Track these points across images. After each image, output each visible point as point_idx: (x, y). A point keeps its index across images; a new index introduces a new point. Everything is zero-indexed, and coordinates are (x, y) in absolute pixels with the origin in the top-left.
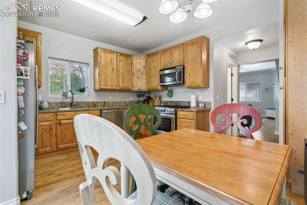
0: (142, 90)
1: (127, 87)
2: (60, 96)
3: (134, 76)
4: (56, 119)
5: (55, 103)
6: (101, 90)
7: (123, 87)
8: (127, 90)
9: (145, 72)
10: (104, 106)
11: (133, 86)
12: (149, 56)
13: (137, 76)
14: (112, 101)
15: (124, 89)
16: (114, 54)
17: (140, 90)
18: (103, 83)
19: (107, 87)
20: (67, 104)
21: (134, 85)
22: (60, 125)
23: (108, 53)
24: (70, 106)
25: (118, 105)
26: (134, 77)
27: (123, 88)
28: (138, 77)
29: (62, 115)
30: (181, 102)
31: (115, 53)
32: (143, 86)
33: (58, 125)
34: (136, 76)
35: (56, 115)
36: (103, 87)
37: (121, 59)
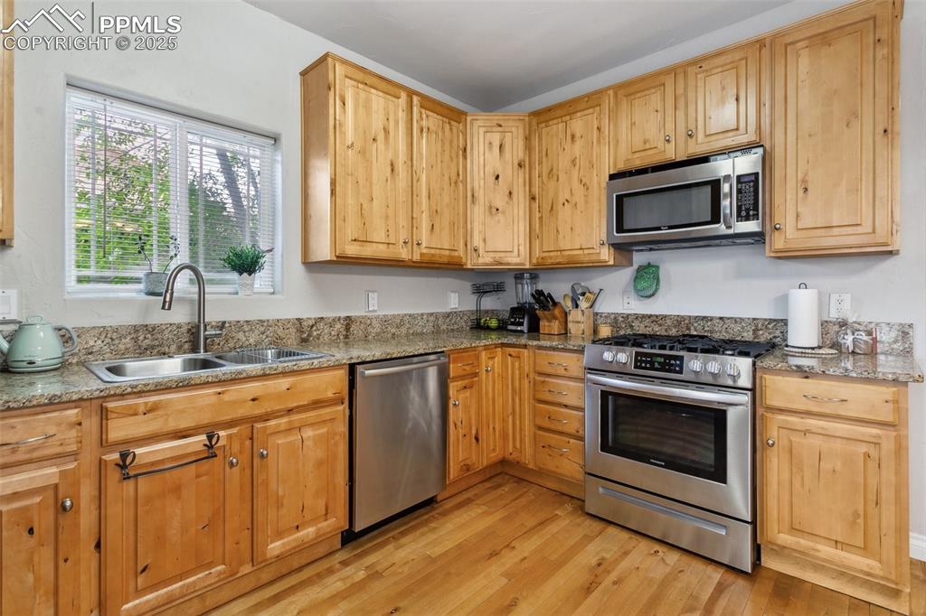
0: (509, 264)
1: (447, 253)
2: (134, 294)
3: (473, 202)
4: (104, 444)
5: (103, 331)
6: (343, 263)
7: (433, 251)
8: (448, 264)
9: (521, 189)
10: (346, 337)
11: (469, 247)
12: (543, 116)
13: (490, 202)
14: (381, 313)
15: (437, 259)
16: (399, 98)
17: (501, 264)
18: (351, 230)
19: (368, 251)
20: (167, 334)
21: (477, 241)
22: (127, 477)
23: (373, 91)
24: (186, 346)
25: (404, 330)
26: (476, 208)
27: (433, 255)
28: (493, 210)
29: (142, 409)
30: (711, 319)
31: (403, 95)
32: (516, 251)
33: (113, 476)
34: (482, 202)
35: (104, 414)
36: (352, 250)
37: (424, 123)
